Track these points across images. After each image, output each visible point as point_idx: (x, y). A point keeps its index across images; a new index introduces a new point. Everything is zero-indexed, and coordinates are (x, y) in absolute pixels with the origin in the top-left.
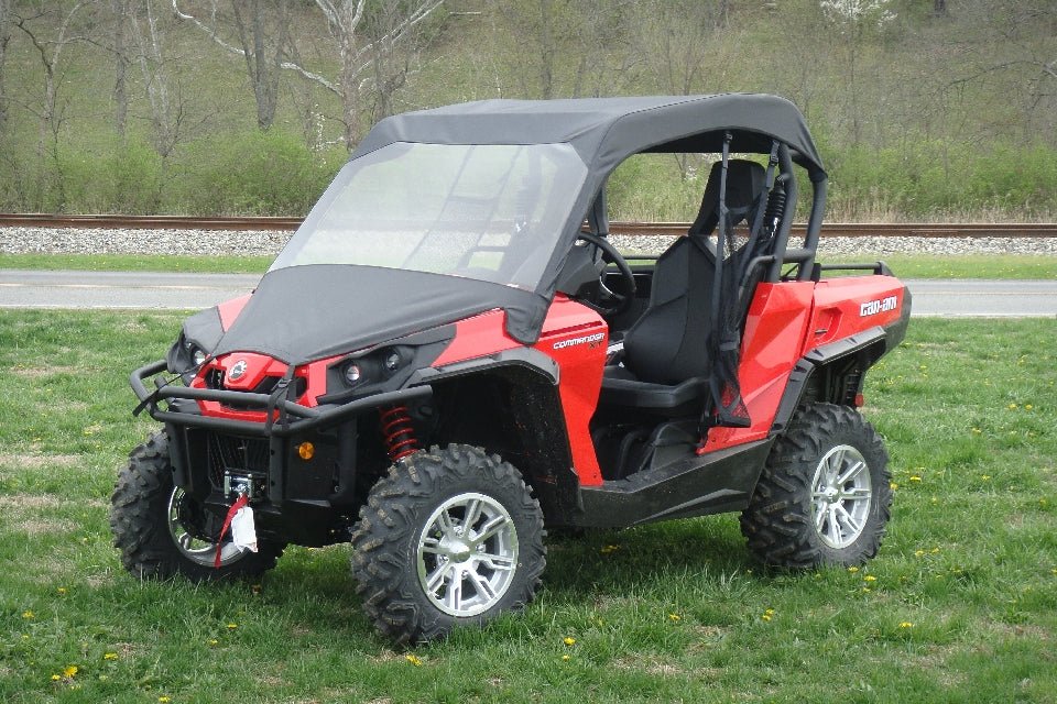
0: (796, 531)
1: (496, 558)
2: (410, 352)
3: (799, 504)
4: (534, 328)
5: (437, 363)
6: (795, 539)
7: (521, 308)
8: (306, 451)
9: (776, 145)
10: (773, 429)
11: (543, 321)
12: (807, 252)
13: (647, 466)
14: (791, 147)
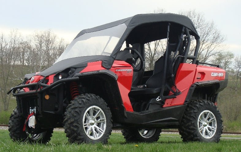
0: (193, 131)
1: (99, 128)
2: (74, 69)
3: (194, 124)
4: (110, 65)
5: (82, 72)
6: (193, 134)
7: (106, 60)
8: (47, 97)
9: (184, 28)
10: (185, 102)
11: (112, 64)
12: (195, 57)
13: (148, 109)
14: (189, 29)
